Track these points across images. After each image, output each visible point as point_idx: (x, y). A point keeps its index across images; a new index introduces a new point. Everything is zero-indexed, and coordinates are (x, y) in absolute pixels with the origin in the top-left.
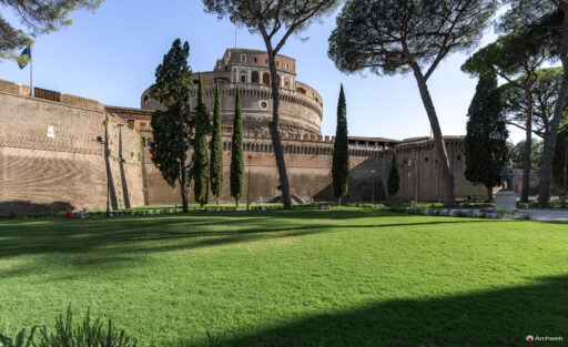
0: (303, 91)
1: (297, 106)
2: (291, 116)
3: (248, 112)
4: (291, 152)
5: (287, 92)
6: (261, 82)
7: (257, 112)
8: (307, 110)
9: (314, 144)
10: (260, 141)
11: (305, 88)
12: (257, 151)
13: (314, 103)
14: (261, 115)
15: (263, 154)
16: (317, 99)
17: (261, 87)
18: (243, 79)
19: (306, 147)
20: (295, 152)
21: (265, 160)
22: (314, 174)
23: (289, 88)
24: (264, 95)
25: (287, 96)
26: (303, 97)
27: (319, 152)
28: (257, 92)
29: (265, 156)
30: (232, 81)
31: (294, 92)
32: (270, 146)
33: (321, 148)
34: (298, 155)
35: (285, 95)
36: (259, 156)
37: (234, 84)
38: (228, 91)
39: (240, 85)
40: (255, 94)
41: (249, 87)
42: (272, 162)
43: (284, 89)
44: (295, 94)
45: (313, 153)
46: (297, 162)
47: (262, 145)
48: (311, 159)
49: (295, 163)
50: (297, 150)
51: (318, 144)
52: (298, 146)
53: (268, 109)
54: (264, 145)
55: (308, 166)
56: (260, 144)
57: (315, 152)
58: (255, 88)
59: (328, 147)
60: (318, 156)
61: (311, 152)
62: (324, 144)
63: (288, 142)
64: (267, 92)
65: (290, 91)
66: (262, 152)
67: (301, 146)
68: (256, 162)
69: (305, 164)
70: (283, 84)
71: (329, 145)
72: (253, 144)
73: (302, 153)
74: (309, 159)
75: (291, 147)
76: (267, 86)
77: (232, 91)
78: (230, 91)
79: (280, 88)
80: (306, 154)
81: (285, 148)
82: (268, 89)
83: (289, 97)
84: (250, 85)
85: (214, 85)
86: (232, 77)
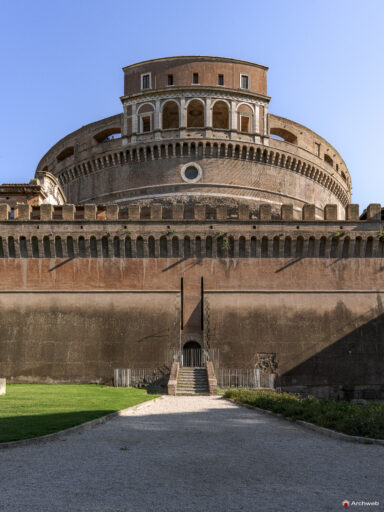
0: (290, 138)
2: (257, 192)
3: (158, 190)
4: (221, 253)
5: (245, 139)
6: (184, 123)
7: (177, 188)
8: (302, 181)
9: (289, 230)
10: (134, 231)
11: (294, 131)
12: (129, 254)
13: (320, 164)
14: (185, 196)
15: (145, 261)
16: (328, 159)
17: (183, 135)
18: (147, 124)
19: (265, 239)
20: (232, 254)
21: (152, 276)
22: (291, 309)
23: (250, 131)
24: (191, 150)
25: (245, 148)
26: (289, 150)
27: (305, 250)
28: (174, 146)
29: (151, 267)
30: (125, 133)
31: (263, 138)
32: (163, 239)
33: (312, 239)
34: (243, 261)
35: (241, 145)
36: (133, 267)
37: (128, 137)
38: (118, 155)
39: (141, 138)
40: (171, 153)
41: (158, 138)
42: (170, 281)
43: (238, 133)
44: (266, 142)
45: (288, 253)
46: (241, 278)
47: (140, 238)
48: (282, 269)
49: (234, 282)
50: (237, 248)
51: (302, 228)
52: (240, 235)
53: (200, 180)
54: (146, 238)
55: (272, 288)
56: (134, 237)
57: (294, 250)
58: (171, 137)
59: (334, 234)
60: (303, 260)
61: (282, 250)
62: (322, 228)
63: (211, 227)
64: (197, 143)
65: (253, 135)
66: (143, 256)
67: (248, 237)
68: (126, 282)
69: (263, 284)
70: (235, 122)
71: (336, 229)
72: (116, 238)
73: (254, 255)
74: (277, 271)
75: (220, 239)
76: (198, 130)
77: (125, 154)
78: (121, 154)
79: (229, 132)
80: (267, 256)
81: (203, 244)
82: (199, 136)
83: (252, 149)
84: (159, 134)
85: (94, 150)
86: (125, 125)
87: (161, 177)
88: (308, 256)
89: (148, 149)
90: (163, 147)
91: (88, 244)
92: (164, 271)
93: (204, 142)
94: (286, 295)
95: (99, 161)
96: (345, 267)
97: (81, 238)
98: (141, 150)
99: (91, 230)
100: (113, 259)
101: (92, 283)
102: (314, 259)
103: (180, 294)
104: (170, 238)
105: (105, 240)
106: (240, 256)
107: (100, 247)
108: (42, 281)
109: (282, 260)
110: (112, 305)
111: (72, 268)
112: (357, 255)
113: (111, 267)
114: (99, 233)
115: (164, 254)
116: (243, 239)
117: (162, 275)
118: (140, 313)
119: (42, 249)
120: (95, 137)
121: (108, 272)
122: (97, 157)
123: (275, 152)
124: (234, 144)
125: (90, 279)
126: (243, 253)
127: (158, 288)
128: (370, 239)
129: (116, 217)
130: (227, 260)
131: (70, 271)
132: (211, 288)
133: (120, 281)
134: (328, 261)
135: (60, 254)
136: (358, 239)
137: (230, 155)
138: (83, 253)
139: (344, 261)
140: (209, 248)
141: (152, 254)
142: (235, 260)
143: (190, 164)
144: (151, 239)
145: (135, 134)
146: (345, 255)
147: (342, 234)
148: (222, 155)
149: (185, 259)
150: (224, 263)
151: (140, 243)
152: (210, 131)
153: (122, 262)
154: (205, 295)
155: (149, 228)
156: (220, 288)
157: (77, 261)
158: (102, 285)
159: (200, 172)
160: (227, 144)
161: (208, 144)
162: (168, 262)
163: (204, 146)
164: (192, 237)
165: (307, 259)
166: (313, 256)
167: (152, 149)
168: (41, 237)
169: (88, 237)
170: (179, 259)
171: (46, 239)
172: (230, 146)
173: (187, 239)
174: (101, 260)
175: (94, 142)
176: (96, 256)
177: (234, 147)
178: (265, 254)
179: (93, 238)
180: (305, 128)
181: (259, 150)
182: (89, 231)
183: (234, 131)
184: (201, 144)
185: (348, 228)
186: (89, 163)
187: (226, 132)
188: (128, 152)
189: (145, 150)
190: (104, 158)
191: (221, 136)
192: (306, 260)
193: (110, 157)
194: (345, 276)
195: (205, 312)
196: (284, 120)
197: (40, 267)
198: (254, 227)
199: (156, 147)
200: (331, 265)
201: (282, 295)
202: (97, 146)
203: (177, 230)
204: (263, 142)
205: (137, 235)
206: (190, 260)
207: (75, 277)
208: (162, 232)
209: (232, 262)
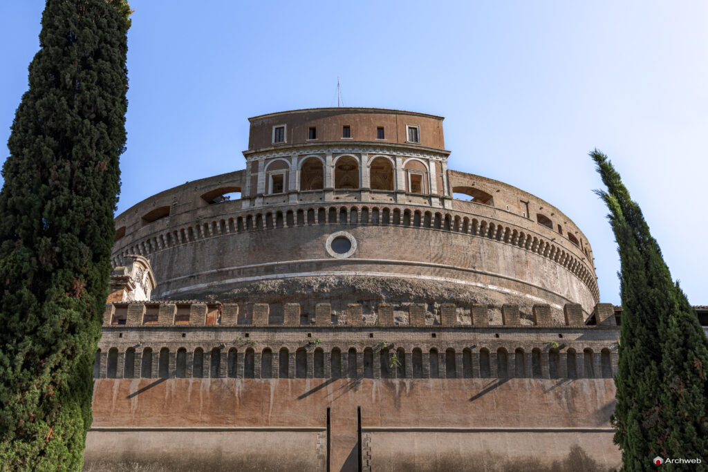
0: (483, 198)
1: (460, 240)
2: (440, 269)
3: (291, 268)
4: (386, 372)
5: (417, 202)
6: (330, 182)
7: (320, 265)
9: (484, 339)
11: (488, 189)
14: (332, 276)
15: (274, 382)
17: (330, 198)
18: (277, 183)
19: (450, 352)
20: (403, 373)
21: (284, 406)
22: (498, 457)
23: (424, 191)
24: (340, 216)
25: (418, 213)
26: (483, 213)
27: (512, 367)
28: (316, 212)
29: (281, 392)
30: (247, 194)
31: (442, 199)
32: (301, 352)
33: (519, 351)
34: (420, 383)
35: (413, 210)
36: (254, 391)
37: (251, 199)
38: (235, 221)
39: (268, 200)
40: (311, 219)
41: (294, 201)
42: (310, 413)
43: (407, 195)
44: (448, 205)
45: (486, 372)
46: (418, 409)
47: (267, 351)
48: (479, 395)
49: (408, 416)
50: (410, 366)
51: (503, 337)
52: (413, 347)
53: (354, 255)
54: (276, 350)
55: (467, 424)
56: (259, 349)
57: (494, 367)
58: (312, 200)
59: (551, 344)
60: (510, 381)
61: (476, 367)
62: (532, 337)
63: (371, 336)
64: (349, 208)
65: (429, 197)
66: (271, 376)
67: (425, 349)
68: (243, 414)
69: (453, 418)
70: (401, 182)
71: (552, 338)
72: (233, 350)
73: (436, 374)
74: (472, 399)
75: (385, 352)
76: (350, 192)
77: (244, 220)
78: (240, 219)
79: (395, 194)
80: (455, 376)
81: (360, 359)
82: (352, 199)
83: (428, 214)
84: (295, 196)
85: (200, 212)
86: (248, 184)
87: (296, 251)
88: (517, 376)
89: (279, 215)
90: (300, 212)
91: (190, 359)
92: (300, 398)
93: (360, 207)
94: (489, 434)
95: (206, 226)
96: (574, 392)
97: (182, 350)
98: (269, 215)
99: (196, 340)
100: (226, 380)
101: (191, 416)
102: (527, 381)
103: (325, 433)
104: (311, 351)
105: (216, 353)
106: (415, 377)
107: (208, 363)
108: (116, 412)
109: (479, 381)
110: (219, 450)
111: (163, 393)
112: (591, 374)
113: (222, 391)
114: (208, 344)
115: (302, 372)
116: (417, 351)
117: (298, 403)
118: (263, 464)
119: (121, 366)
120: (204, 197)
121: (217, 398)
122: (205, 221)
123: (462, 216)
124: (402, 209)
125: (190, 409)
126: (420, 372)
127: (291, 424)
128: (606, 353)
129: (234, 321)
130: (396, 381)
131: (160, 397)
132: (372, 425)
133: (234, 414)
134: (548, 383)
135: (147, 372)
136: (588, 351)
137: (397, 222)
138: (182, 371)
139: (571, 383)
140: (368, 363)
141: (284, 373)
142: (407, 382)
143: (340, 233)
144: (284, 352)
145: (261, 196)
146: (573, 374)
147: (562, 347)
148: (386, 222)
149: (333, 380)
150: (392, 386)
151: (266, 356)
152: (367, 193)
153: (239, 384)
154: (364, 435)
155: (280, 336)
156: (387, 423)
157: (172, 382)
158: (205, 418)
159: (354, 243)
160: (392, 208)
161: (365, 209)
162: (308, 384)
163: (360, 211)
164: (344, 350)
165: (517, 380)
166: (524, 375)
167: (285, 215)
168: (123, 349)
169: (191, 349)
170: (324, 380)
171: (131, 351)
172: (397, 211)
173: (336, 351)
174: (207, 381)
175: (201, 203)
176: (201, 376)
177: (402, 213)
178: (452, 372)
179: (199, 350)
180: (503, 184)
181: (438, 215)
182: (193, 340)
183: (402, 193)
184: (354, 209)
185: (571, 337)
186: (190, 229)
187: (390, 194)
188: (249, 217)
189: (274, 216)
190: (214, 224)
191: (383, 199)
192: (514, 382)
193: (223, 223)
194: (578, 406)
195: (364, 462)
196: (472, 176)
197: (115, 392)
198: (434, 335)
199: (290, 212)
200: (552, 388)
201: (483, 436)
202: (204, 208)
203: (320, 340)
204: (443, 204)
205: (263, 347)
206: (341, 381)
207: (166, 406)
208: (300, 343)
209: (403, 385)
